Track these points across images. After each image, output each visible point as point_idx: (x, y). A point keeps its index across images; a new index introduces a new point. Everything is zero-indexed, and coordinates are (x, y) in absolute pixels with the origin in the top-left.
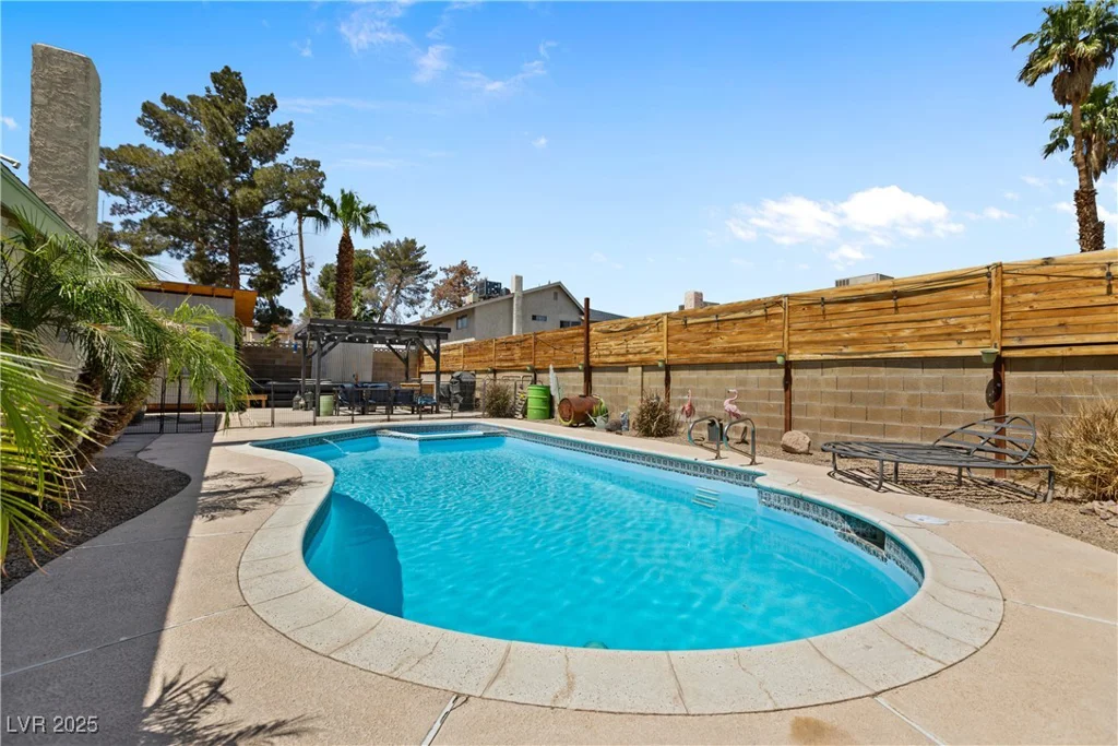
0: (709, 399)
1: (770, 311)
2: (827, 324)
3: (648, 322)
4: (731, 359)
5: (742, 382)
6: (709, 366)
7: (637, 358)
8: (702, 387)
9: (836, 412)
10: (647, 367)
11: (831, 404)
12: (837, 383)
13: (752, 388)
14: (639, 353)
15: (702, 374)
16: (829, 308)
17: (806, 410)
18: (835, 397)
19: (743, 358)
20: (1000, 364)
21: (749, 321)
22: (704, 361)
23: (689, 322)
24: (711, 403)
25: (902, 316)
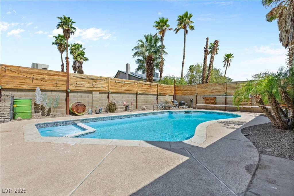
0: (121, 101)
1: (135, 83)
2: (143, 88)
3: (102, 79)
4: (127, 92)
5: (128, 97)
6: (121, 93)
7: (98, 89)
8: (119, 98)
9: (143, 102)
10: (101, 92)
11: (142, 101)
12: (143, 97)
13: (130, 98)
14: (99, 88)
15: (119, 95)
16: (143, 85)
17: (139, 102)
18: (143, 100)
19: (130, 92)
20: (157, 95)
21: (131, 84)
22: (120, 92)
23: (117, 81)
24: (121, 102)
25: (151, 88)
